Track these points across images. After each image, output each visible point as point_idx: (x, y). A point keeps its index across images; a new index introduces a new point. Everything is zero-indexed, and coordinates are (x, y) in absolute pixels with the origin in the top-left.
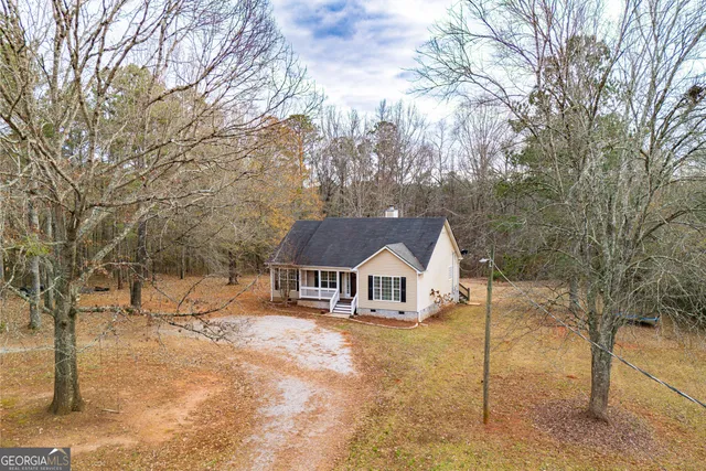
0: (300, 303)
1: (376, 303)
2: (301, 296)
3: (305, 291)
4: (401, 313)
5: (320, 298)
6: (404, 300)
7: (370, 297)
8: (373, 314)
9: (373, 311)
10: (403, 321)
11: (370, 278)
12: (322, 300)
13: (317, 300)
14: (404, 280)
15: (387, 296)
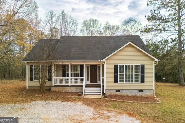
0: (53, 89)
1: (120, 85)
2: (53, 84)
3: (56, 79)
4: (141, 91)
5: (70, 84)
6: (143, 81)
7: (116, 81)
8: (118, 93)
9: (118, 91)
10: (142, 97)
11: (116, 67)
12: (72, 86)
13: (68, 86)
14: (143, 67)
15: (129, 79)
